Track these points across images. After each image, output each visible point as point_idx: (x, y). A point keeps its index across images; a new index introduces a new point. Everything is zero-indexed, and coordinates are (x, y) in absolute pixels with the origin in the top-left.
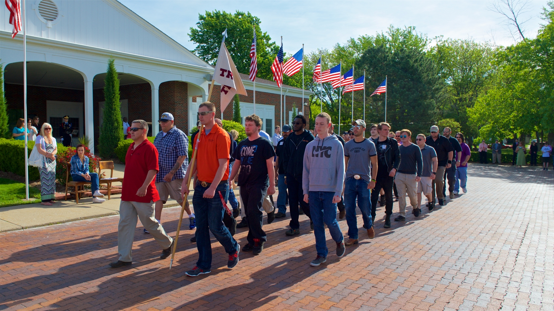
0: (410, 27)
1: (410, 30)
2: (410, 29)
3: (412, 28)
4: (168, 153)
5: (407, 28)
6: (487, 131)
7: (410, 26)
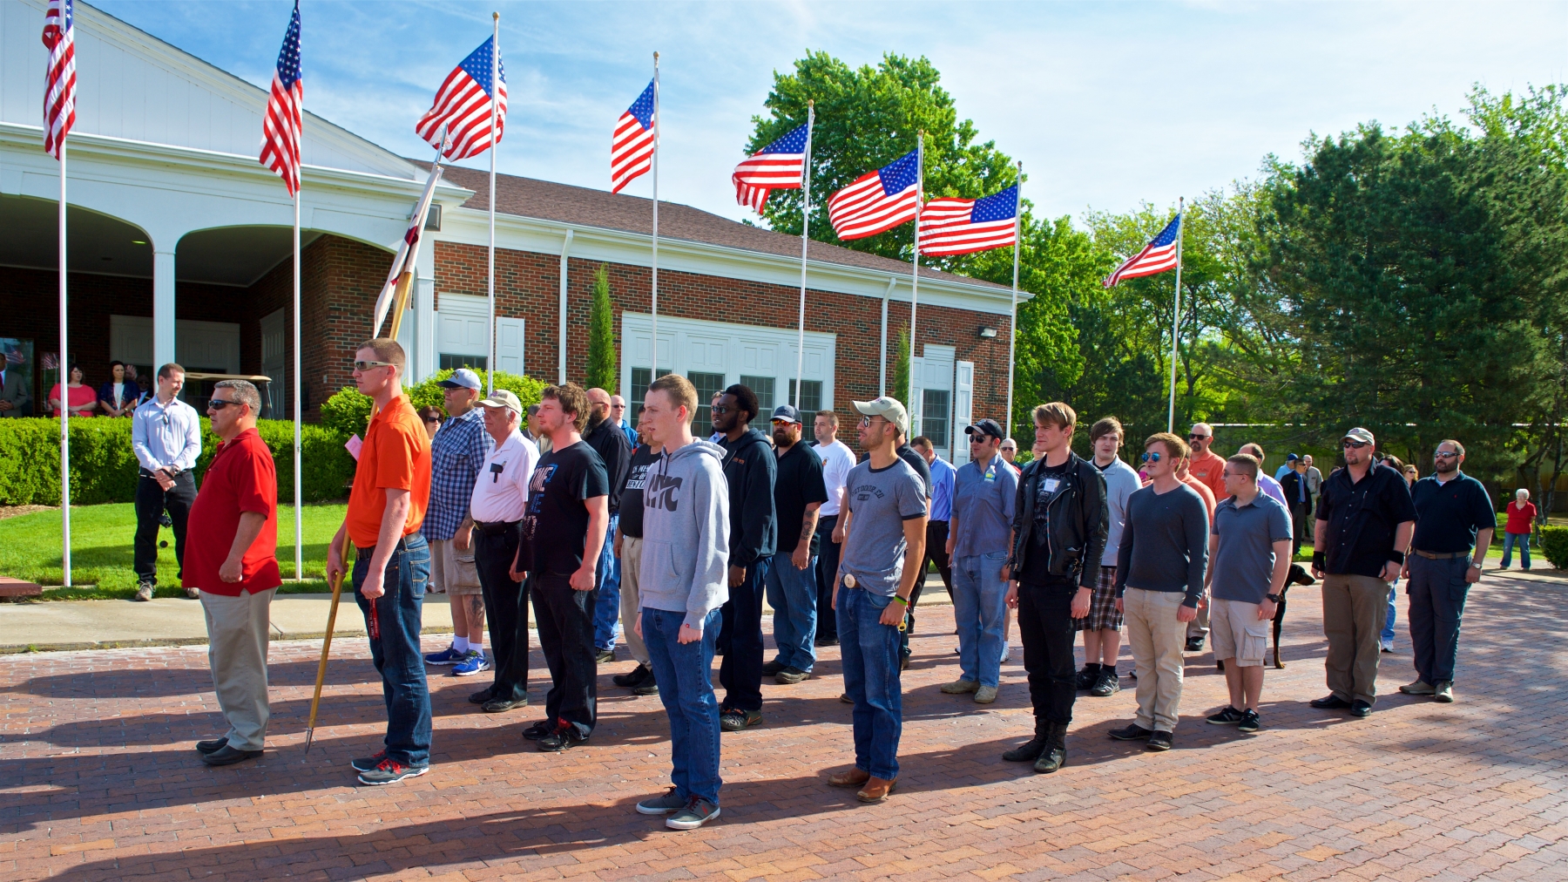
4: (447, 469)
7: (1553, 84)
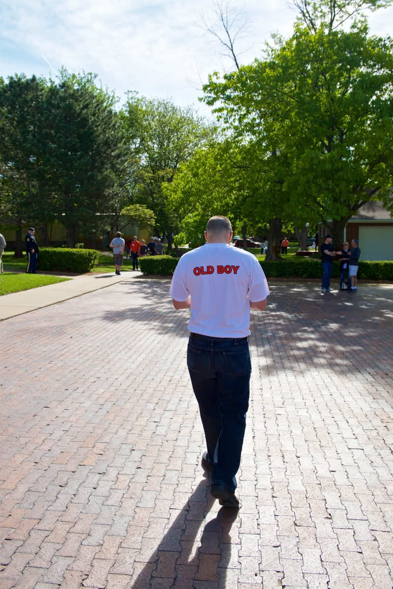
0: (91, 74)
1: (90, 79)
2: (90, 77)
3: (93, 76)
5: (86, 73)
6: (195, 221)
7: (90, 72)
